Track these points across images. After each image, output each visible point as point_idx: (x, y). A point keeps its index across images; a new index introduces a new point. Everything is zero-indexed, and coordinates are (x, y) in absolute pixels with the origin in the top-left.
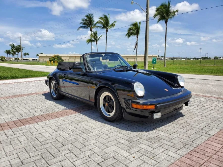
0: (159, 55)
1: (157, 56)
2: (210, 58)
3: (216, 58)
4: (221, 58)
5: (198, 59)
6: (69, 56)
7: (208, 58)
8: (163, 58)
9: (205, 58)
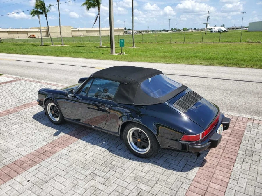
0: (126, 28)
1: (123, 29)
2: (179, 29)
3: (184, 30)
4: (189, 29)
5: (167, 31)
6: (7, 32)
7: (177, 29)
8: (130, 32)
9: (175, 29)
